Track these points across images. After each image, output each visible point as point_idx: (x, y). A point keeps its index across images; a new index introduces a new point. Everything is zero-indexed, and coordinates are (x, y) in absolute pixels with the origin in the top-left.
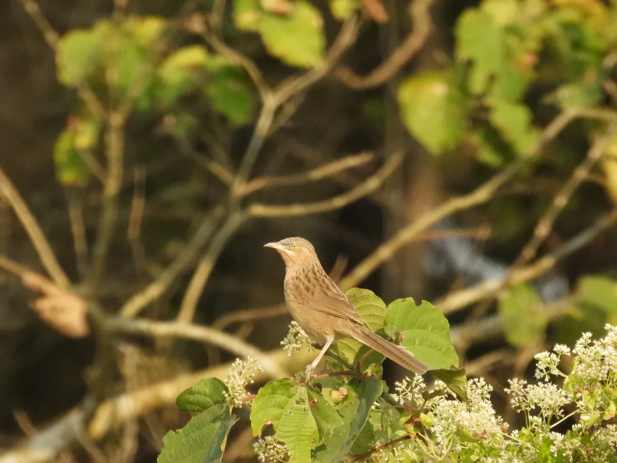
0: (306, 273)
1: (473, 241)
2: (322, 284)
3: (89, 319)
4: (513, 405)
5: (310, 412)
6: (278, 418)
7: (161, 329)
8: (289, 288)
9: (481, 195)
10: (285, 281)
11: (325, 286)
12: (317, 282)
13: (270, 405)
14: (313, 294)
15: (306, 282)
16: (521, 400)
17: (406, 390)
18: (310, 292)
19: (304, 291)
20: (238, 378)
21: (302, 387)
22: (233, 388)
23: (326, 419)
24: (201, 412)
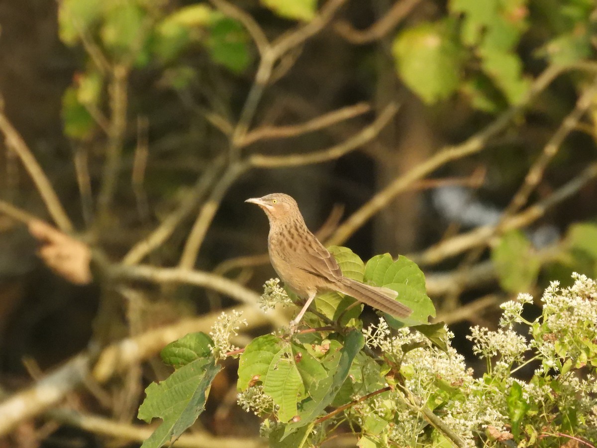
0: (288, 229)
1: (466, 188)
2: (305, 240)
3: (93, 266)
4: (476, 351)
5: (295, 366)
6: (265, 373)
7: (165, 275)
8: (272, 243)
9: (473, 145)
10: (269, 237)
11: (307, 243)
12: (300, 238)
13: (256, 361)
14: (295, 250)
15: (290, 239)
16: (483, 347)
17: (371, 336)
18: (293, 248)
19: (288, 248)
20: (223, 331)
21: (287, 343)
22: (218, 341)
23: (312, 372)
24: (185, 364)
